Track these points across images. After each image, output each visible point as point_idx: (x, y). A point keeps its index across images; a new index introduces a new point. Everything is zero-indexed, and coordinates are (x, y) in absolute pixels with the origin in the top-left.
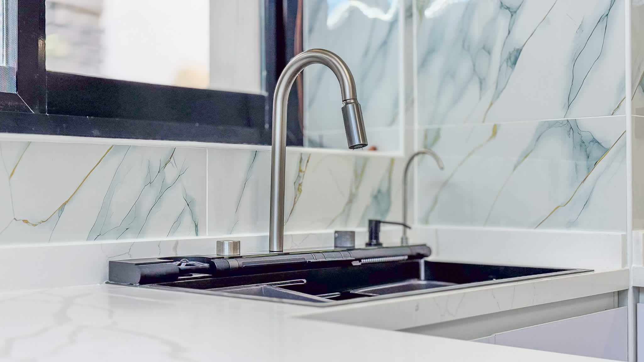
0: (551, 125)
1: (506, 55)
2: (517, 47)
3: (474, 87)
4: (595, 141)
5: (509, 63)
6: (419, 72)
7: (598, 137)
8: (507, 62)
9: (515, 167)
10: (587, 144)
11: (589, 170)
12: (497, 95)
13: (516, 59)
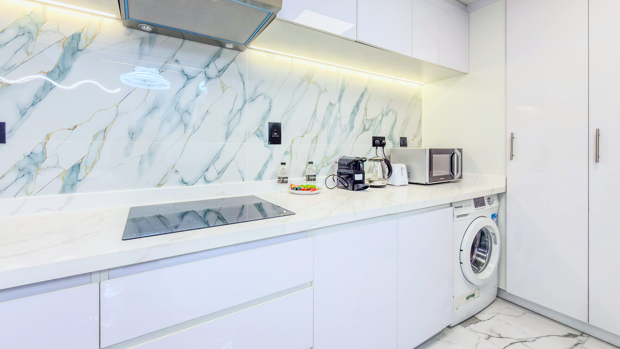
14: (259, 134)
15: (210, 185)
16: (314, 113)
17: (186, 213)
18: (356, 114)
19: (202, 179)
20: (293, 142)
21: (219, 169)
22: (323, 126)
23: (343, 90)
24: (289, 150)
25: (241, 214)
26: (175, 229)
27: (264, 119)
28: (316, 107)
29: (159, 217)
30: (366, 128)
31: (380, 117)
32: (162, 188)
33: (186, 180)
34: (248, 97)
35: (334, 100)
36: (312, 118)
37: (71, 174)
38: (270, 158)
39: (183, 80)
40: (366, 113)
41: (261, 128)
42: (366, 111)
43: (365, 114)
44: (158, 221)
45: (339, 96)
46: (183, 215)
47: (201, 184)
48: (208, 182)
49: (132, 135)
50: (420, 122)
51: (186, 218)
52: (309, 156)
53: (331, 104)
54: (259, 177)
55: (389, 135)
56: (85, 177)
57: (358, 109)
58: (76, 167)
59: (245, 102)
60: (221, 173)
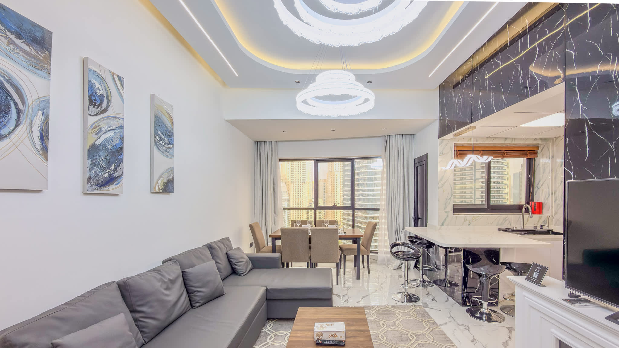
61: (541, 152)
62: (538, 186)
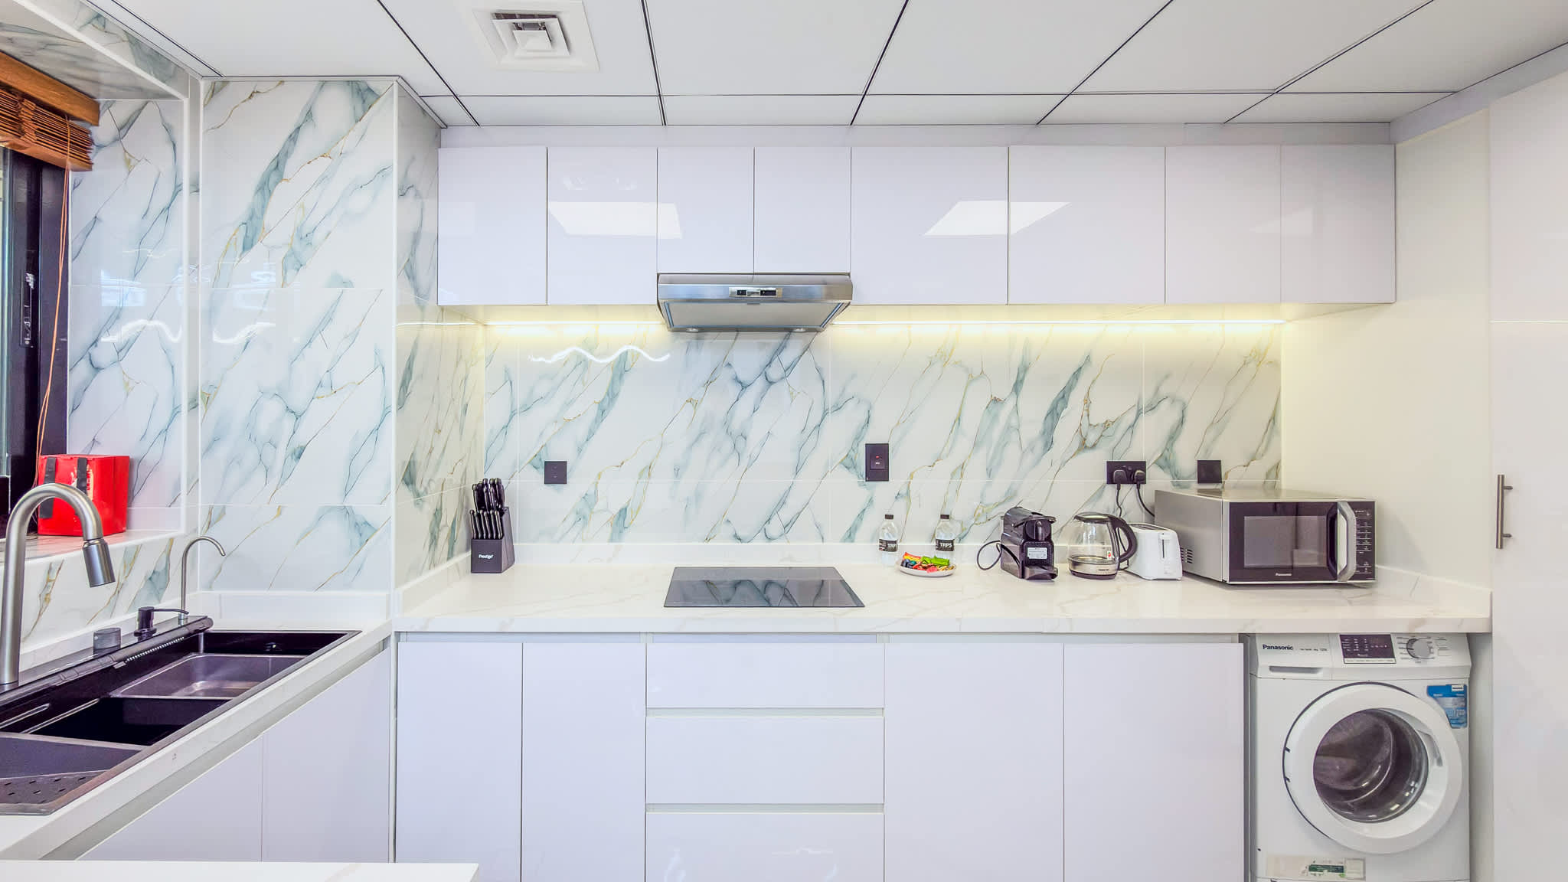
0: (331, 509)
1: (290, 450)
2: (301, 445)
3: (260, 476)
4: (366, 523)
5: (294, 457)
6: (202, 457)
7: (369, 521)
8: (292, 456)
9: (298, 542)
10: (360, 525)
11: (362, 545)
12: (281, 483)
13: (301, 454)
14: (849, 464)
15: (773, 543)
16: (957, 422)
17: (740, 582)
18: (1058, 416)
19: (762, 534)
20: (911, 476)
21: (785, 521)
22: (976, 445)
23: (1024, 369)
24: (904, 491)
25: (818, 595)
26: (726, 602)
27: (858, 438)
28: (960, 409)
29: (708, 583)
30: (1089, 443)
31: (1132, 416)
32: (710, 543)
33: (740, 534)
34: (830, 405)
35: (1004, 391)
36: (951, 432)
37: (619, 519)
38: (868, 505)
39: (737, 388)
40: (1088, 410)
41: (852, 453)
42: (1088, 407)
43: (1085, 413)
44: (705, 587)
45: (1014, 381)
46: (737, 584)
47: (759, 543)
48: (770, 539)
49: (677, 471)
50: (1274, 419)
51: (741, 589)
52: (945, 503)
53: (995, 400)
54: (850, 536)
55: (1161, 455)
56: (631, 523)
57: (1066, 403)
58: (623, 512)
59: (825, 413)
60: (787, 526)
61: (117, 139)
62: (94, 351)
